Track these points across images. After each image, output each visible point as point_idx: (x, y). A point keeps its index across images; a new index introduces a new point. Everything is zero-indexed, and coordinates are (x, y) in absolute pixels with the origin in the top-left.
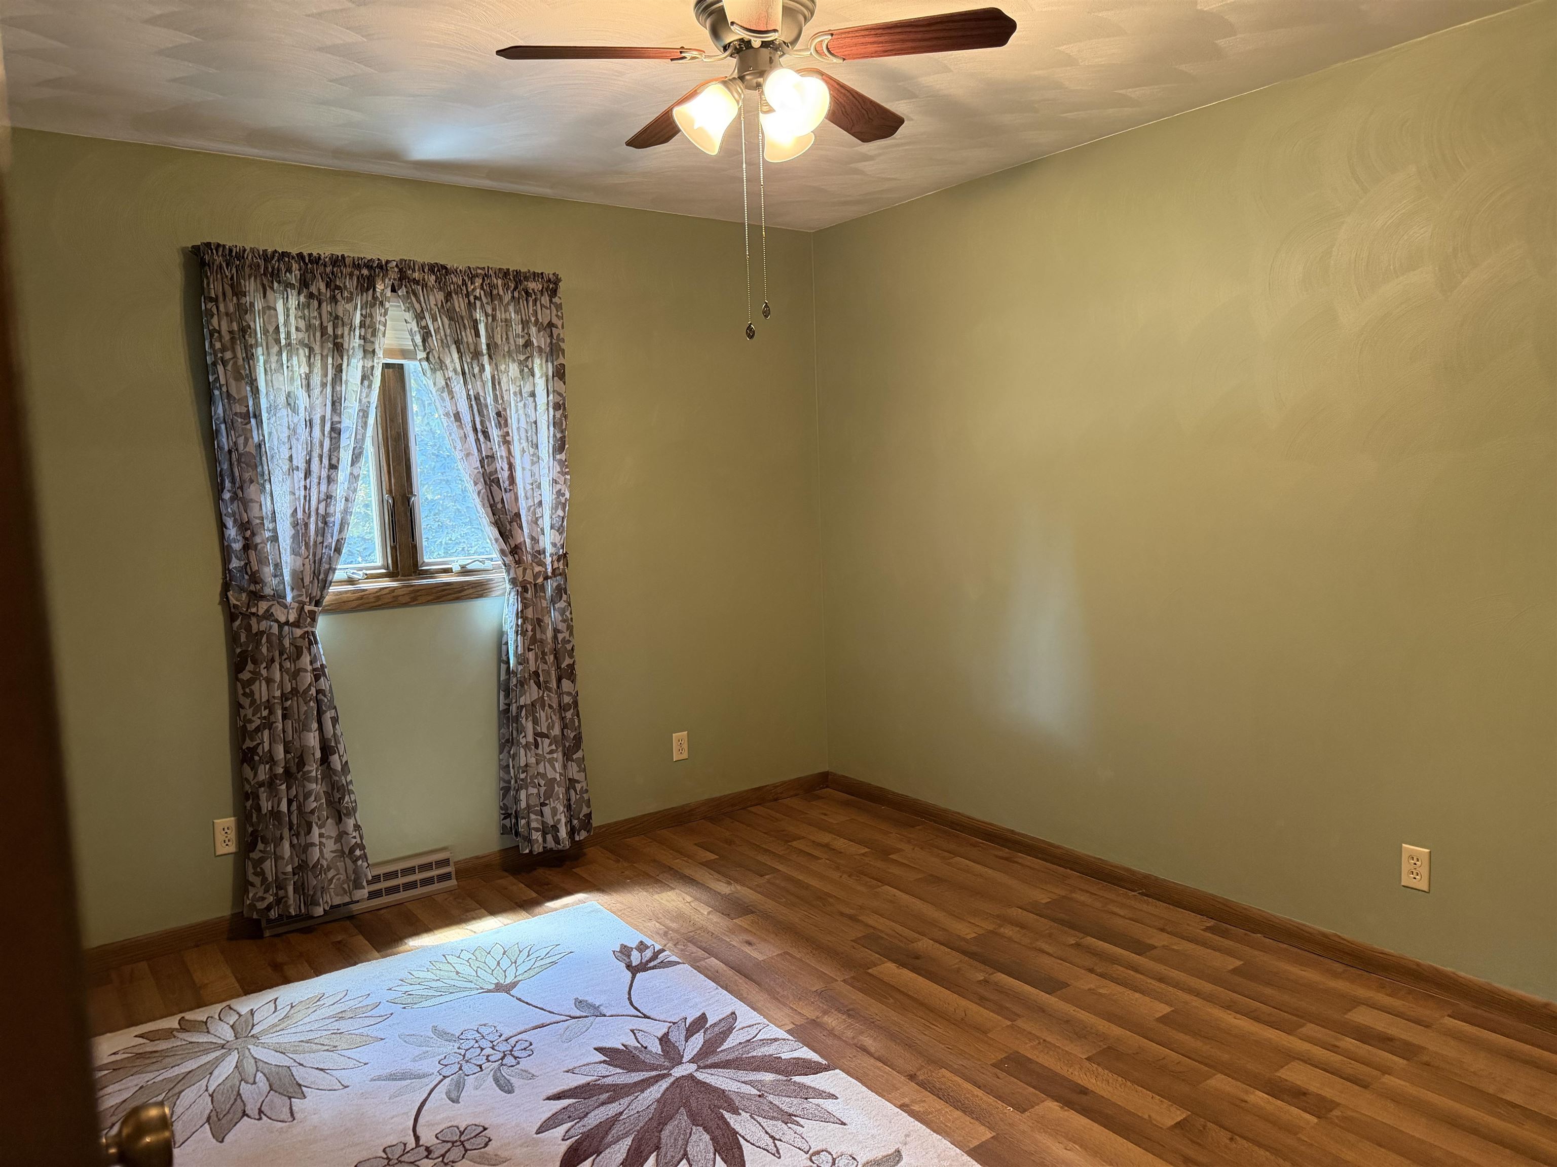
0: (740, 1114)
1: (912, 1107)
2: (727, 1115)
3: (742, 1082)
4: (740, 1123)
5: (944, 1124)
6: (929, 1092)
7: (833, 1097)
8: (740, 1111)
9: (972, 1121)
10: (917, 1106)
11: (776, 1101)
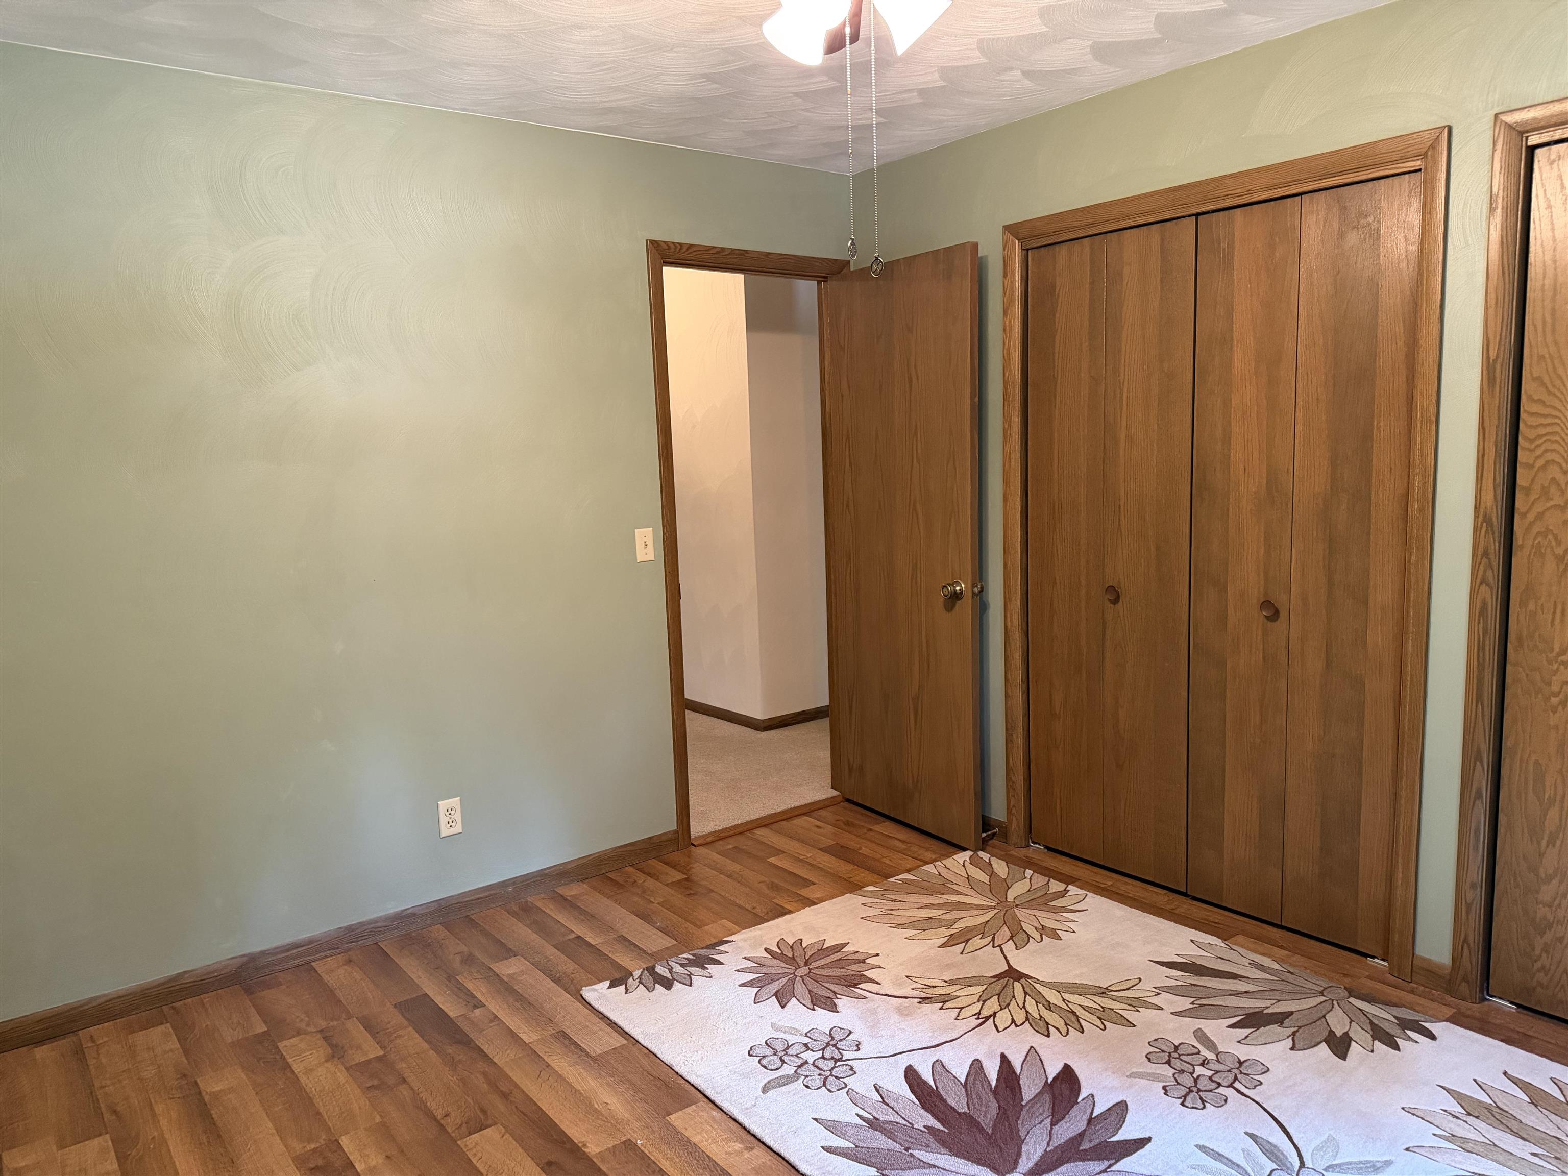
0: (925, 1127)
1: (741, 1146)
2: (939, 1126)
3: (934, 1166)
4: (924, 1119)
5: (713, 1128)
6: (718, 1165)
7: (828, 1149)
8: (926, 1130)
9: (683, 1131)
10: (736, 1148)
11: (891, 1145)
